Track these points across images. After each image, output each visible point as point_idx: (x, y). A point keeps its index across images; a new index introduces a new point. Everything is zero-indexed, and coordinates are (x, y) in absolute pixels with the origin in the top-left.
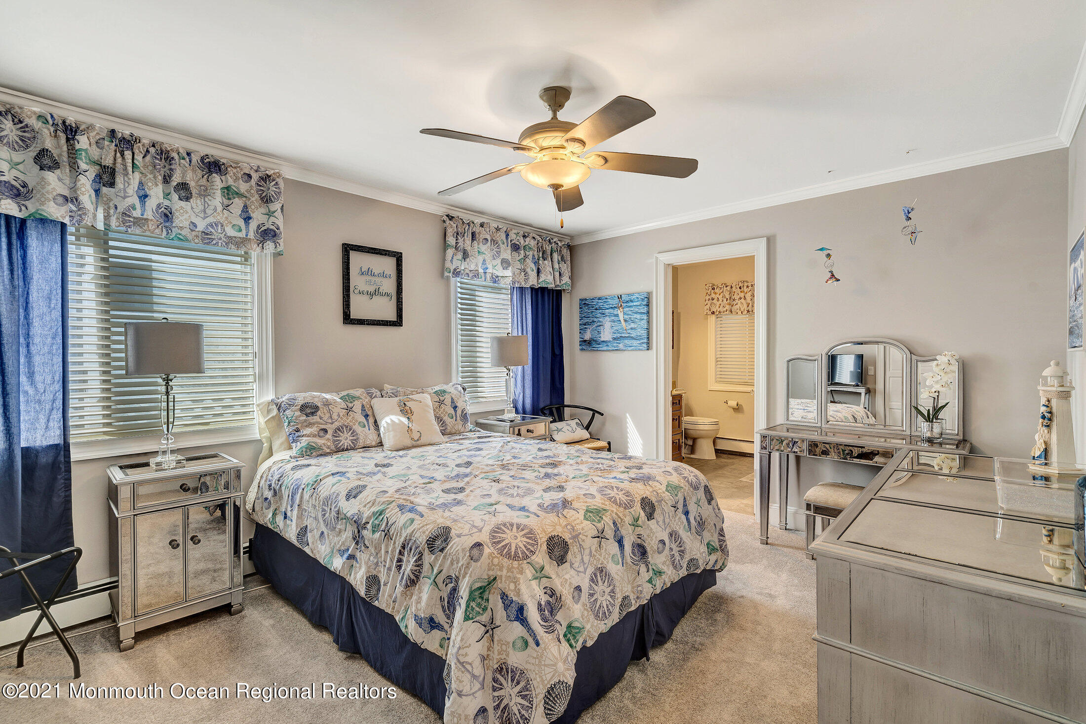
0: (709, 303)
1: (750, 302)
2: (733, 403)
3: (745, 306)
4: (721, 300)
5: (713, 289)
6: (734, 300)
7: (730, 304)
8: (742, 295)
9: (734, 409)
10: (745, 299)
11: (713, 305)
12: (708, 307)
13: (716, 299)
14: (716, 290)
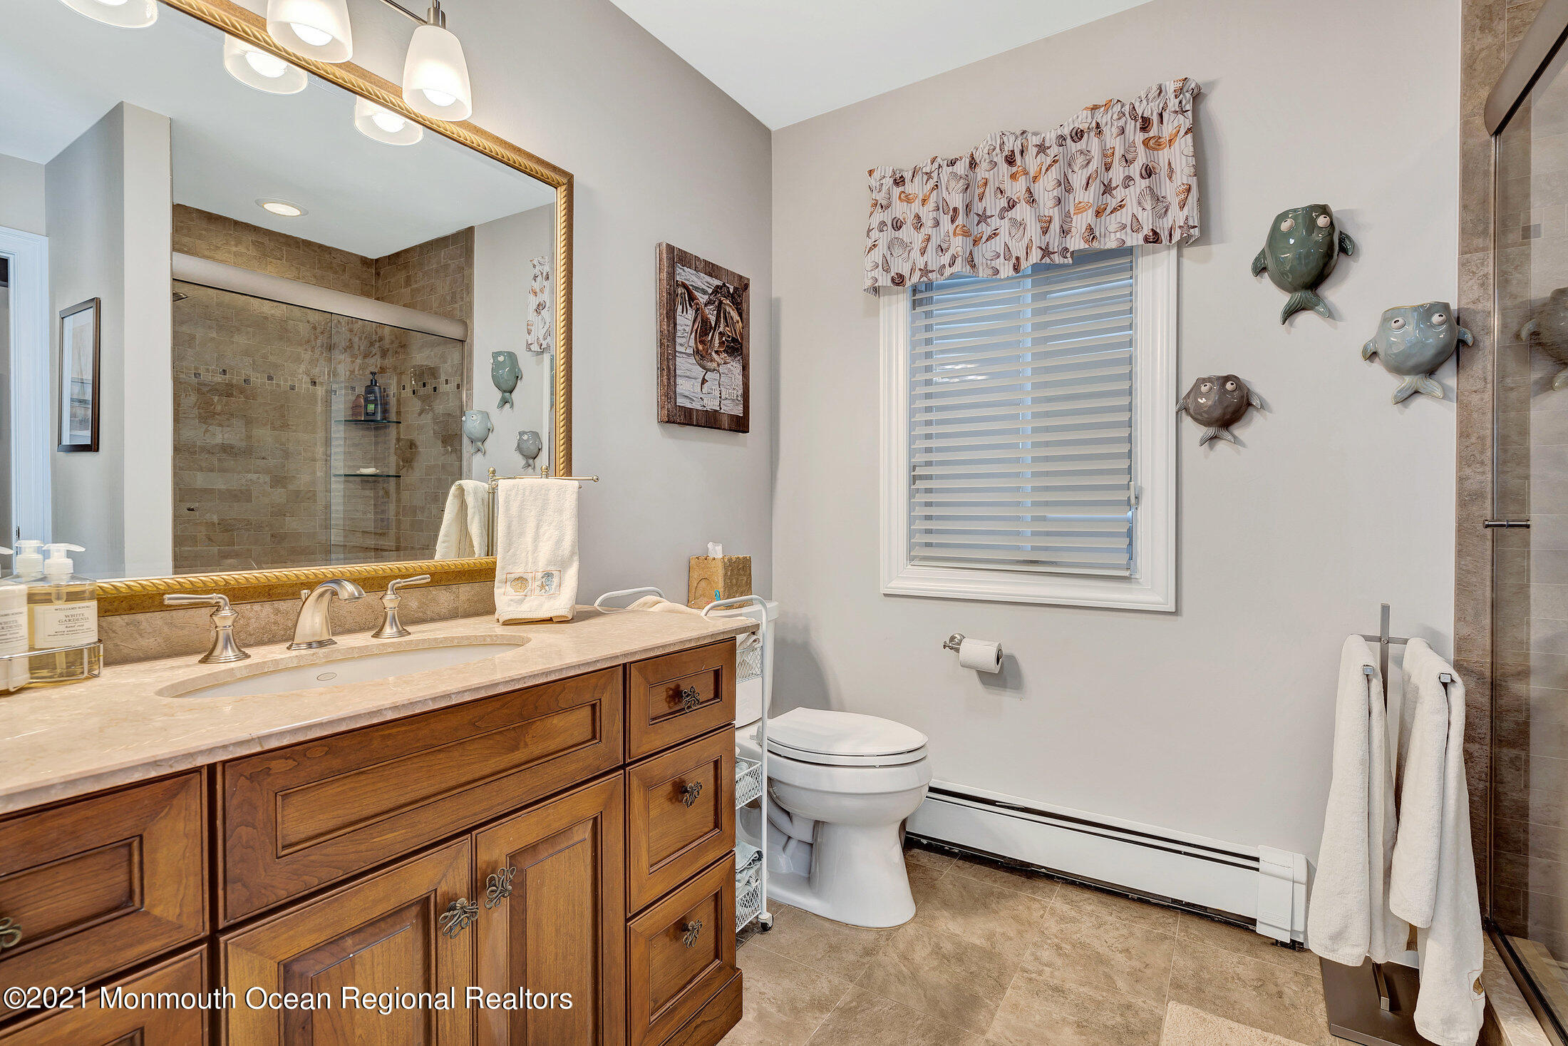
0: (884, 238)
1: (1055, 213)
2: (980, 651)
3: (1033, 230)
4: (928, 222)
5: (899, 182)
6: (983, 218)
7: (966, 234)
8: (1017, 189)
9: (985, 677)
10: (1032, 200)
11: (897, 251)
12: (877, 255)
13: (910, 220)
14: (910, 188)
